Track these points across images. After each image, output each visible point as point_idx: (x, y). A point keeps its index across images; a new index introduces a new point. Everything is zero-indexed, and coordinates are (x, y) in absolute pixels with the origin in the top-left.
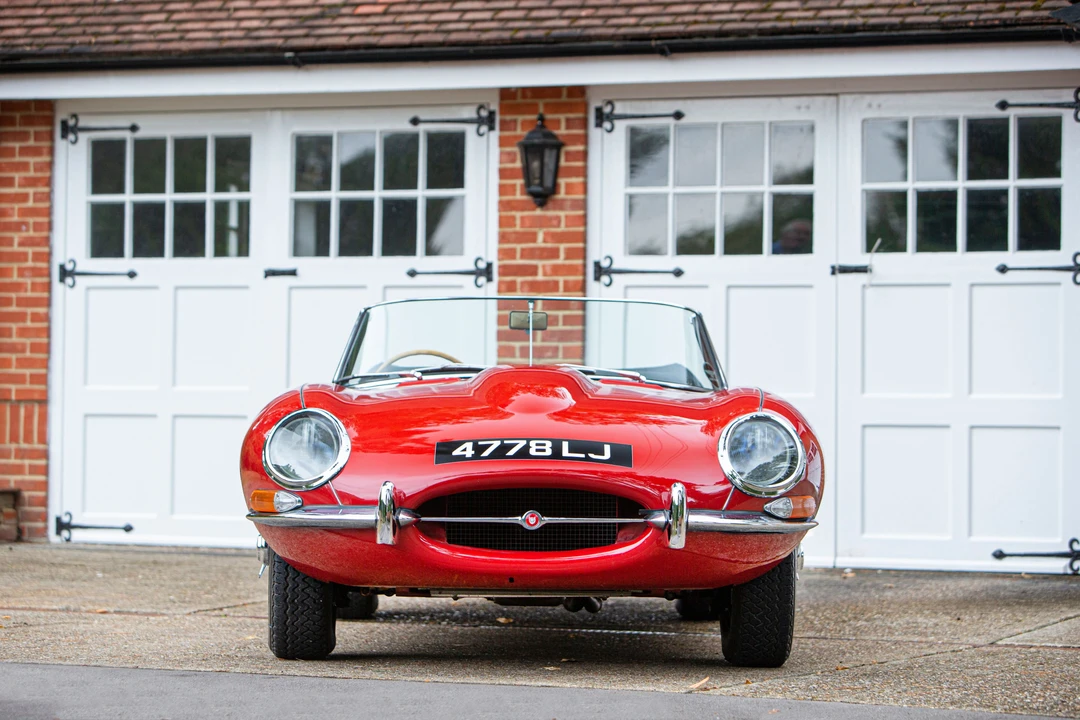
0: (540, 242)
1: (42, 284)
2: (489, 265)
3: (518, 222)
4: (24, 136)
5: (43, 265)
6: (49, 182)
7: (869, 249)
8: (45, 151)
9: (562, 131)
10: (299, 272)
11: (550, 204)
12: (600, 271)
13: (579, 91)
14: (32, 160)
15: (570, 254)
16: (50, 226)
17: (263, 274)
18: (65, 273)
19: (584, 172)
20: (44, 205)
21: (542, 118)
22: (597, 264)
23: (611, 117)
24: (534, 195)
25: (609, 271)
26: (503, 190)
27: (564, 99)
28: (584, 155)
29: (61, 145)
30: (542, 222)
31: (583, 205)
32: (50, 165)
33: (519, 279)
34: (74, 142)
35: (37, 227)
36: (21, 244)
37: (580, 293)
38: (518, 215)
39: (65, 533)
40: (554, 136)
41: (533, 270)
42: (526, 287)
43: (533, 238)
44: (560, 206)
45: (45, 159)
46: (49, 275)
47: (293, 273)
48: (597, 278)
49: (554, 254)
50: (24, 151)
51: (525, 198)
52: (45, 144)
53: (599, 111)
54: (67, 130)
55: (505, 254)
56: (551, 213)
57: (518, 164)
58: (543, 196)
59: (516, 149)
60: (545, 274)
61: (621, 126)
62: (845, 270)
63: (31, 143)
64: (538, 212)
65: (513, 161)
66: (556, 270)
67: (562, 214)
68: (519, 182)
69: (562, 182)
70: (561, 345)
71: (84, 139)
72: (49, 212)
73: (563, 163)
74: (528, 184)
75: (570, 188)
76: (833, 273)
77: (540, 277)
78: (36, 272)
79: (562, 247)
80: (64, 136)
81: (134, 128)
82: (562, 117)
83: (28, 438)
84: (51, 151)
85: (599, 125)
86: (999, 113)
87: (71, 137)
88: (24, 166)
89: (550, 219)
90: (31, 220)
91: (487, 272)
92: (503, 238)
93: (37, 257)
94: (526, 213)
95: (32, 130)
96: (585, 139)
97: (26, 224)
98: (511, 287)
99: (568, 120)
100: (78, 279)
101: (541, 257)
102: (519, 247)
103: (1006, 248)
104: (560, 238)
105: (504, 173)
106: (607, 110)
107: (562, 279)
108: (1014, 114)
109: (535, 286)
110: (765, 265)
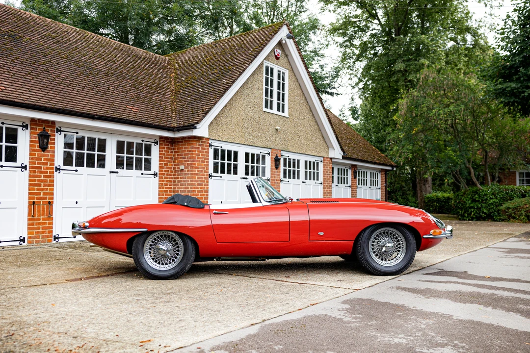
0: (43, 161)
2: (26, 166)
3: (36, 155)
7: (117, 168)
9: (50, 133)
11: (46, 151)
12: (57, 169)
13: (53, 123)
15: (51, 164)
19: (54, 144)
21: (44, 128)
22: (56, 167)
23: (60, 131)
24: (41, 148)
25: (59, 169)
26: (31, 146)
27: (50, 124)
28: (54, 139)
30: (43, 156)
31: (54, 152)
33: (37, 170)
37: (53, 174)
38: (37, 153)
40: (48, 134)
41: (40, 168)
42: (39, 172)
43: (41, 159)
44: (49, 152)
48: (56, 171)
49: (47, 164)
51: (38, 149)
53: (57, 128)
55: (32, 163)
56: (46, 153)
57: (37, 140)
58: (44, 148)
59: (37, 136)
60: (44, 169)
61: (63, 133)
62: (113, 172)
64: (42, 153)
65: (36, 138)
66: (47, 168)
67: (49, 154)
68: (38, 144)
69: (49, 145)
70: (48, 188)
73: (50, 141)
74: (40, 145)
75: (51, 147)
76: (110, 173)
77: (42, 170)
79: (49, 162)
82: (50, 129)
85: (57, 132)
86: (142, 142)
89: (46, 155)
91: (25, 168)
92: (31, 159)
94: (39, 153)
96: (54, 135)
99: (51, 130)
101: (43, 165)
102: (37, 161)
103: (142, 170)
104: (49, 160)
105: (31, 141)
106: (59, 129)
107: (48, 171)
108: (144, 143)
109: (41, 172)
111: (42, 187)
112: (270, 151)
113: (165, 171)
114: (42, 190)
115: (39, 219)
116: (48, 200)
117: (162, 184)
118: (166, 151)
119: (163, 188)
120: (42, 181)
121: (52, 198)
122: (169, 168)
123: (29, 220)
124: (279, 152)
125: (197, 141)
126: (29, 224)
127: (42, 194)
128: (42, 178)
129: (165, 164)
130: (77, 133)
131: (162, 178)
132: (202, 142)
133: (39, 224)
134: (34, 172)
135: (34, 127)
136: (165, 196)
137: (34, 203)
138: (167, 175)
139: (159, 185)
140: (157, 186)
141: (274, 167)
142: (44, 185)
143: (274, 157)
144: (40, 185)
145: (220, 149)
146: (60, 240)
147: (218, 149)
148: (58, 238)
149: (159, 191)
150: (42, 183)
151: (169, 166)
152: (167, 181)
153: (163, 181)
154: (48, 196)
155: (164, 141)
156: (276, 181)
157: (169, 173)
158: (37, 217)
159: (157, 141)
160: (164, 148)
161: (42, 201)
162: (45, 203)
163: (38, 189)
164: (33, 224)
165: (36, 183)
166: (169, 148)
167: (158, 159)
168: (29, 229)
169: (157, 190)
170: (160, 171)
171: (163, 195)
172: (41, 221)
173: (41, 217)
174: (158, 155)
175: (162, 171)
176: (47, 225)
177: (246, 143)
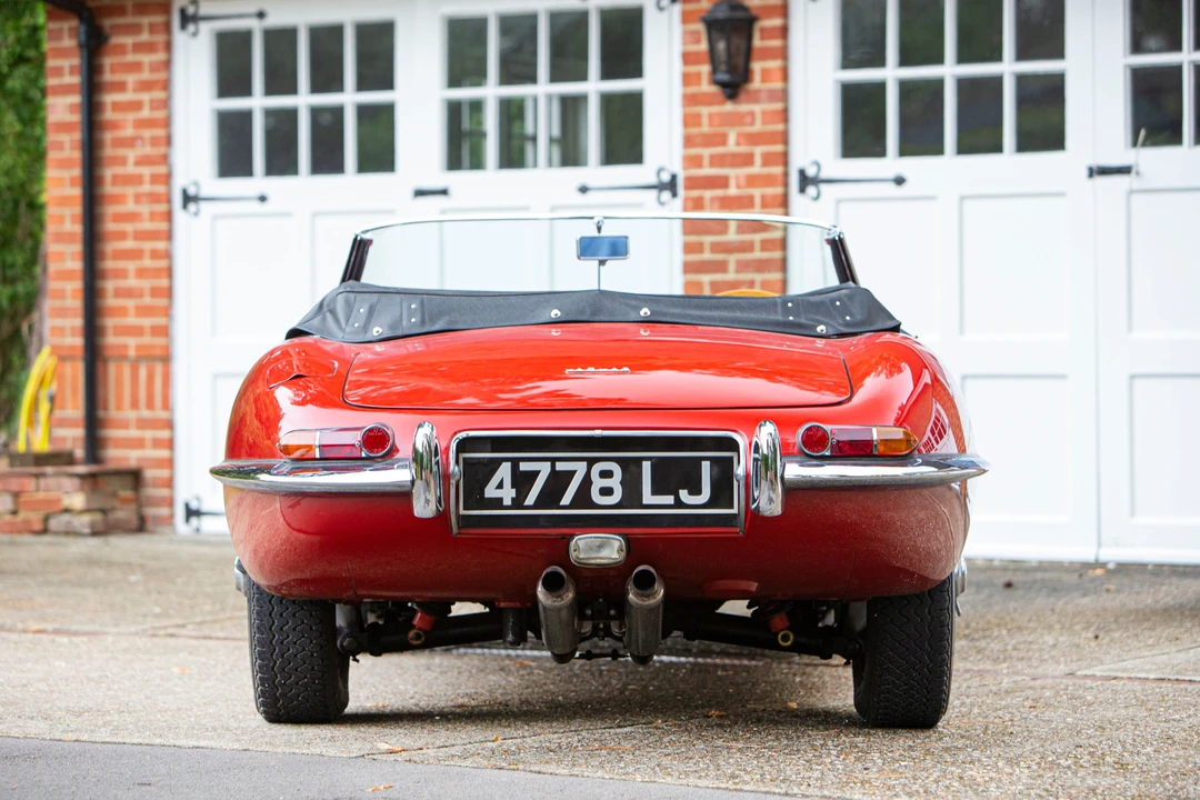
0: (732, 146)
1: (162, 214)
2: (674, 177)
3: (705, 121)
4: (136, 29)
5: (160, 189)
6: (166, 85)
7: (1135, 144)
8: (161, 46)
9: (755, 1)
10: (452, 191)
11: (742, 96)
12: (805, 181)
14: (146, 59)
15: (767, 160)
16: (168, 141)
17: (410, 193)
18: (188, 199)
19: (783, 53)
20: (160, 114)
22: (802, 173)
24: (723, 85)
25: (816, 181)
26: (688, 79)
28: (784, 32)
29: (180, 38)
30: (735, 120)
31: (784, 95)
32: (167, 65)
33: (708, 194)
34: (195, 34)
35: (154, 142)
36: (139, 163)
37: (781, 210)
38: (705, 110)
39: (194, 521)
40: (745, 9)
41: (722, 182)
42: (716, 204)
43: (722, 139)
44: (755, 98)
45: (160, 56)
46: (169, 201)
47: (444, 192)
48: (802, 190)
49: (747, 160)
50: (138, 48)
51: (714, 89)
52: (160, 38)
54: (186, 20)
55: (692, 161)
56: (743, 108)
57: (704, 46)
58: (734, 83)
59: (703, 28)
60: (738, 187)
62: (1104, 171)
63: (145, 37)
64: (729, 107)
65: (698, 41)
66: (752, 181)
67: (757, 108)
68: (705, 69)
69: (756, 66)
71: (206, 30)
72: (167, 123)
73: (757, 42)
74: (714, 71)
75: (766, 75)
76: (1090, 176)
77: (732, 191)
78: (154, 198)
79: (759, 151)
80: (183, 26)
81: (261, 15)
83: (150, 405)
84: (168, 47)
87: (191, 28)
88: (137, 67)
89: (743, 115)
90: (147, 133)
91: (671, 186)
92: (689, 141)
93: (155, 179)
94: (715, 109)
95: (145, 20)
96: (784, 11)
97: (141, 138)
98: (698, 204)
100: (203, 205)
101: (733, 165)
102: (706, 152)
104: (755, 139)
105: (688, 58)
107: (758, 192)
109: (728, 204)
110: (1009, 166)
111: (732, 277)
120: (731, 247)
128: (732, 234)
142: (740, 264)
144: (722, 268)
150: (732, 258)
163: (714, 287)
165: (708, 255)
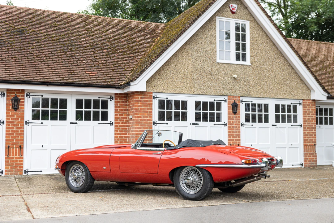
2: (4, 121)
3: (10, 113)
7: (76, 120)
12: (27, 123)
13: (23, 90)
15: (21, 120)
19: (24, 105)
21: (16, 95)
22: (26, 121)
23: (29, 95)
24: (14, 109)
25: (29, 123)
26: (7, 107)
27: (20, 91)
28: (24, 102)
30: (15, 114)
31: (24, 111)
33: (11, 124)
37: (23, 127)
38: (11, 112)
40: (19, 98)
41: (14, 122)
42: (12, 126)
43: (14, 116)
49: (18, 119)
51: (12, 109)
53: (27, 94)
56: (17, 112)
57: (11, 103)
58: (16, 109)
59: (11, 100)
60: (16, 123)
61: (31, 97)
62: (72, 123)
64: (15, 112)
65: (10, 102)
66: (18, 122)
67: (20, 112)
68: (11, 106)
69: (20, 106)
70: (19, 136)
73: (20, 103)
74: (13, 107)
76: (70, 124)
77: (15, 124)
79: (20, 118)
82: (20, 95)
85: (27, 97)
86: (98, 99)
89: (18, 113)
91: (3, 123)
92: (7, 116)
96: (24, 99)
99: (21, 95)
101: (15, 120)
102: (11, 118)
103: (99, 120)
104: (20, 116)
105: (7, 104)
106: (28, 94)
107: (19, 124)
108: (100, 99)
109: (14, 125)
110: (58, 122)
111: (15, 136)
112: (226, 98)
113: (120, 120)
114: (15, 137)
115: (13, 158)
116: (19, 145)
117: (117, 131)
118: (121, 105)
119: (119, 134)
120: (15, 131)
121: (23, 143)
122: (124, 118)
123: (6, 158)
124: (237, 98)
125: (139, 95)
126: (6, 162)
127: (15, 140)
128: (15, 130)
129: (120, 115)
130: (42, 96)
131: (117, 126)
132: (144, 95)
133: (13, 161)
134: (9, 125)
135: (9, 94)
136: (120, 141)
137: (9, 147)
138: (122, 123)
139: (115, 132)
140: (114, 133)
141: (232, 113)
142: (16, 134)
143: (232, 103)
144: (13, 134)
145: (166, 100)
146: (30, 173)
147: (164, 100)
148: (28, 172)
149: (115, 137)
150: (15, 133)
151: (124, 116)
152: (122, 129)
153: (119, 129)
154: (19, 142)
155: (119, 97)
156: (234, 125)
157: (124, 122)
158: (11, 157)
159: (113, 97)
160: (119, 102)
161: (15, 145)
162: (17, 147)
163: (12, 137)
164: (8, 162)
165: (10, 133)
166: (123, 102)
167: (114, 111)
168: (6, 165)
169: (114, 135)
170: (115, 120)
171: (118, 140)
172: (14, 159)
173: (15, 157)
174: (114, 108)
175: (117, 120)
176: (19, 163)
177: (195, 93)
